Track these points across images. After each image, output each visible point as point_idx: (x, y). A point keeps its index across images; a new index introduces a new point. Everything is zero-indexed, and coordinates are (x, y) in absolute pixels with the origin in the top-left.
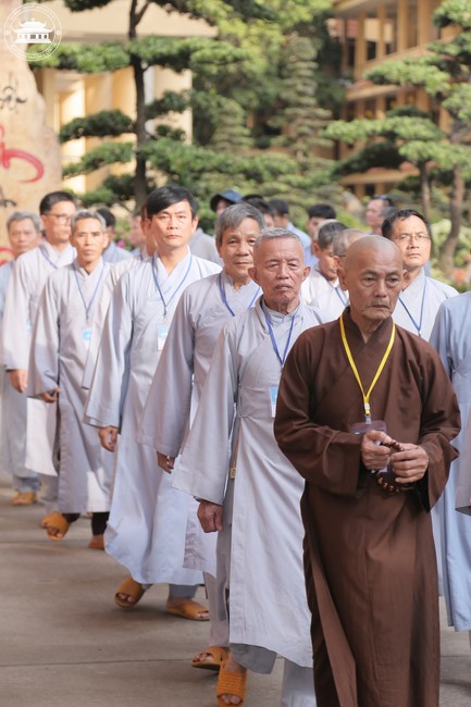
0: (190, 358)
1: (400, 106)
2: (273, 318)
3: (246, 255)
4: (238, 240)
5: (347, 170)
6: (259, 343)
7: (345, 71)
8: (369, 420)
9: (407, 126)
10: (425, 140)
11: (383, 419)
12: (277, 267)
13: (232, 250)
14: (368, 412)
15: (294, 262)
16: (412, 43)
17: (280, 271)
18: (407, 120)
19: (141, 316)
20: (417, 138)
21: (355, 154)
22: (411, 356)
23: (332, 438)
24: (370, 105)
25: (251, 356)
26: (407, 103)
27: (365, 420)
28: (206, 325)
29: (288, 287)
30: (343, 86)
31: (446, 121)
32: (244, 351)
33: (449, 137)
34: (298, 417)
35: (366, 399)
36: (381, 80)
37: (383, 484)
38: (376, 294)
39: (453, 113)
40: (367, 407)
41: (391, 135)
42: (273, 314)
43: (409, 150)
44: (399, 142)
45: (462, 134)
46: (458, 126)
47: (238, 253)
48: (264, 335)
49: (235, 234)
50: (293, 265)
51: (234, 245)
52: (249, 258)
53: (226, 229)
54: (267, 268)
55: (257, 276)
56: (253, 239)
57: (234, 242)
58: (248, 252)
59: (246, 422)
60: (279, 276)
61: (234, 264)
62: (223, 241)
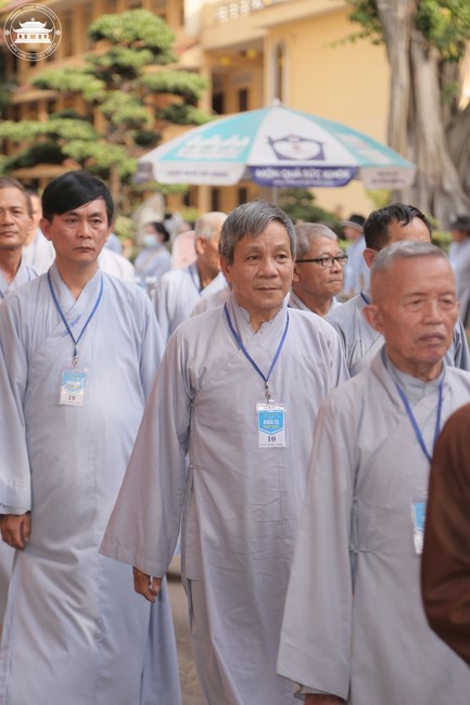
0: (184, 430)
1: (60, 109)
2: (410, 388)
3: (274, 276)
4: (258, 256)
5: (16, 165)
6: (390, 431)
7: (10, 76)
9: (69, 128)
10: (86, 140)
12: (421, 305)
13: (251, 270)
16: (69, 53)
17: (428, 312)
18: (69, 123)
19: (39, 358)
20: (77, 138)
21: (23, 151)
24: (33, 107)
25: (378, 450)
26: (66, 107)
28: (214, 383)
29: (441, 337)
30: (8, 91)
31: (101, 124)
32: (368, 442)
33: (105, 138)
36: (43, 86)
39: (108, 117)
41: (54, 136)
42: (407, 379)
43: (71, 148)
44: (61, 143)
45: (116, 136)
46: (113, 128)
47: (261, 273)
48: (399, 417)
49: (256, 245)
50: (447, 302)
51: (255, 262)
52: (277, 281)
53: (241, 237)
54: (405, 306)
55: (380, 317)
56: (283, 253)
57: (255, 258)
58: (277, 272)
59: (367, 559)
60: (428, 320)
61: (255, 289)
62: (236, 256)
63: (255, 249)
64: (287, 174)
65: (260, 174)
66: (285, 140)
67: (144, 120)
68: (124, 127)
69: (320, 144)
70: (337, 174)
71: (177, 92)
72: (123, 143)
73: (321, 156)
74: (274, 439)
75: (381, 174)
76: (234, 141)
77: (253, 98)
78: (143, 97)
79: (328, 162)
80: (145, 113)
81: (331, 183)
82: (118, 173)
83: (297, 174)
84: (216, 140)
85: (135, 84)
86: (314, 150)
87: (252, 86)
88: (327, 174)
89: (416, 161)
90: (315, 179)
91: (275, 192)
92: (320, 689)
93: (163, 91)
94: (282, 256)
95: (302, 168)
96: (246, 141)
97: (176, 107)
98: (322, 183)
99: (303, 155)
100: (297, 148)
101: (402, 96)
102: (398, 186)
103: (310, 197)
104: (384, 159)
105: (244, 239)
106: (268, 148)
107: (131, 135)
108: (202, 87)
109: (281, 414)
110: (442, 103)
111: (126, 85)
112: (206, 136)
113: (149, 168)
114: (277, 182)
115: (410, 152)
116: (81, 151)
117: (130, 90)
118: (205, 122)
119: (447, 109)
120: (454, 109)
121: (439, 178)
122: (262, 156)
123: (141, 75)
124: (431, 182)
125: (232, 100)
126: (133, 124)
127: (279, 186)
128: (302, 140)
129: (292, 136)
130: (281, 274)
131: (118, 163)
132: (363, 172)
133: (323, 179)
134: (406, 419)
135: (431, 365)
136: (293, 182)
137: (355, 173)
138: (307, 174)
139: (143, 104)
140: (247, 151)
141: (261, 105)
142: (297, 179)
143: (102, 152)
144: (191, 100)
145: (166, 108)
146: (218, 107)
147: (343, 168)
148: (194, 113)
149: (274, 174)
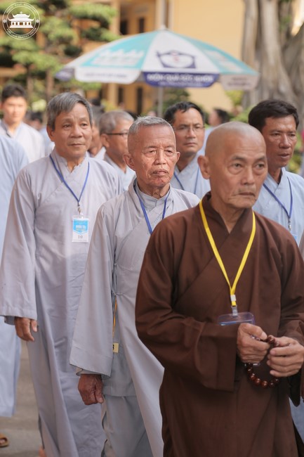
2: (147, 202)
3: (80, 137)
4: (70, 125)
6: (134, 226)
8: (235, 313)
9: (18, 42)
10: (30, 51)
11: (249, 310)
12: (154, 153)
14: (234, 303)
15: (170, 149)
17: (158, 158)
20: (23, 49)
22: (273, 243)
23: (201, 331)
25: (126, 237)
27: (232, 312)
29: (165, 172)
31: (41, 41)
33: (44, 49)
34: (161, 308)
35: (233, 290)
37: (255, 380)
38: (244, 181)
39: (46, 35)
40: (233, 298)
41: (8, 47)
42: (146, 197)
43: (19, 57)
44: (12, 52)
45: (50, 49)
46: (49, 43)
47: (72, 135)
48: (139, 218)
49: (68, 117)
50: (169, 151)
51: (68, 128)
52: (82, 140)
53: (59, 113)
54: (145, 154)
55: (132, 160)
56: (85, 123)
57: (68, 126)
58: (81, 134)
59: (121, 299)
60: (157, 162)
61: (69, 145)
62: (56, 125)
63: (68, 121)
64: (170, 78)
65: (151, 78)
66: (169, 54)
67: (70, 38)
68: (58, 42)
69: (193, 57)
70: (204, 79)
71: (95, 18)
72: (56, 54)
73: (193, 66)
74: (82, 237)
75: (235, 79)
76: (133, 54)
77: (148, 24)
78: (71, 21)
79: (199, 70)
80: (72, 33)
81: (200, 85)
82: (51, 75)
83: (176, 78)
84: (120, 53)
85: (65, 12)
86: (189, 61)
87: (148, 15)
88: (198, 79)
89: (261, 71)
90: (189, 82)
91: (161, 91)
92: (94, 371)
93: (84, 17)
94: (84, 125)
95: (180, 74)
96: (141, 54)
97: (94, 30)
98: (194, 84)
99: (180, 65)
100: (176, 60)
101: (252, 25)
102: (247, 88)
103: (186, 95)
104: (237, 69)
105: (61, 115)
106: (157, 60)
107: (62, 48)
108: (112, 15)
109: (87, 222)
110: (280, 30)
111: (59, 13)
112: (114, 49)
113: (73, 71)
114: (163, 83)
115: (257, 65)
116: (27, 59)
117: (62, 17)
118: (113, 40)
119: (283, 35)
120: (288, 34)
121: (277, 83)
122: (153, 65)
123: (69, 6)
124: (271, 86)
125: (133, 25)
126: (63, 40)
127: (164, 87)
128: (180, 54)
129: (174, 51)
130: (84, 136)
131: (51, 68)
132: (223, 78)
133: (194, 82)
134: (144, 219)
135: (161, 188)
136: (174, 84)
137: (216, 78)
138: (184, 78)
139: (71, 26)
140: (142, 61)
141: (154, 29)
142: (176, 82)
143: (41, 60)
144: (105, 24)
145: (87, 29)
146: (124, 30)
147: (209, 74)
148: (106, 34)
149: (160, 78)
